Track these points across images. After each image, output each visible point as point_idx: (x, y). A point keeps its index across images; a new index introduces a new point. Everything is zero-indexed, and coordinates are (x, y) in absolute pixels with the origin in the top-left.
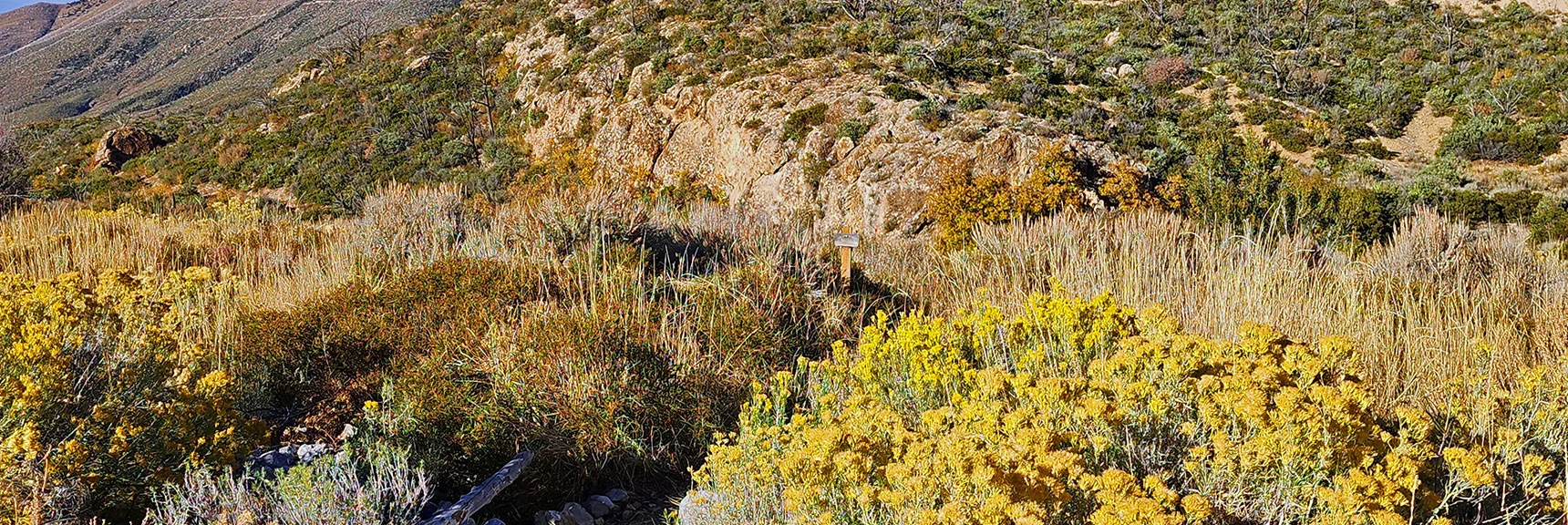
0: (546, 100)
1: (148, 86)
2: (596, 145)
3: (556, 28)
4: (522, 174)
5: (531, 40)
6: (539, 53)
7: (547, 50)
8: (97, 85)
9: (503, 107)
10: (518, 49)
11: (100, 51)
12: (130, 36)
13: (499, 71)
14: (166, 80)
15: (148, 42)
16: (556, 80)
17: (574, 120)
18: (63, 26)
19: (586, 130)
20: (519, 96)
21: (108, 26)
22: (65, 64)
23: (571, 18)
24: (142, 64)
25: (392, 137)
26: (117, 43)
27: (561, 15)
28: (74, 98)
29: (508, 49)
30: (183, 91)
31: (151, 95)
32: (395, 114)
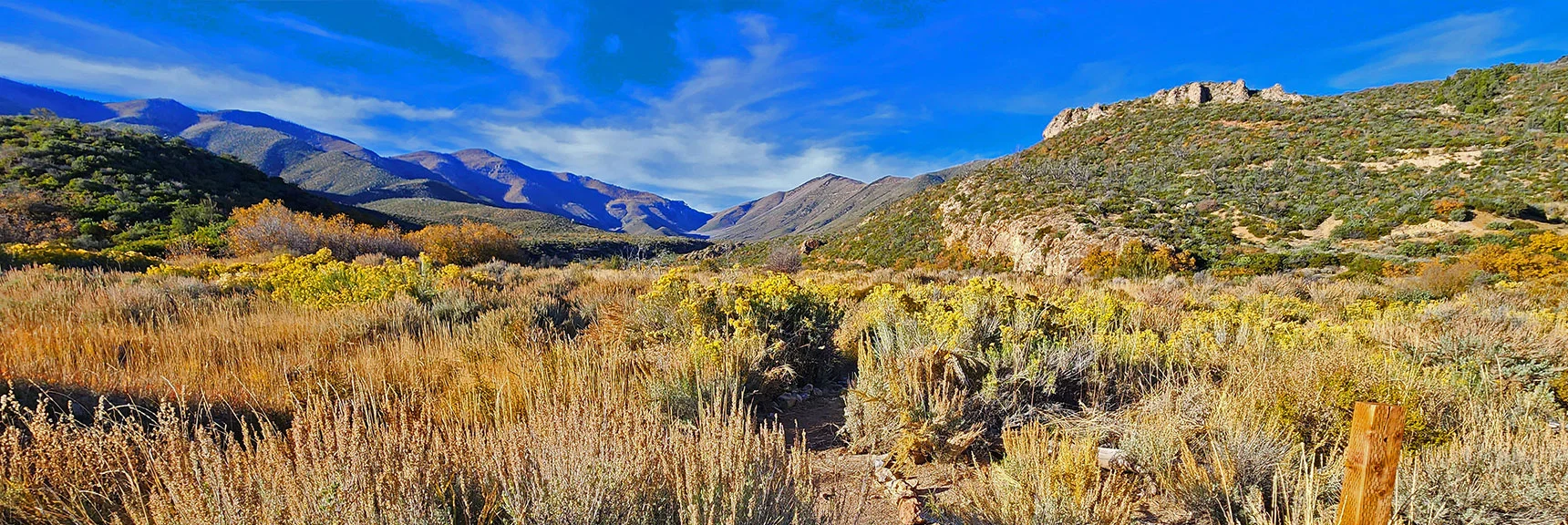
0: (953, 226)
1: (815, 221)
2: (968, 242)
3: (958, 198)
4: (942, 253)
5: (949, 203)
6: (951, 208)
7: (954, 207)
8: (798, 221)
9: (936, 228)
10: (945, 207)
11: (799, 208)
12: (809, 202)
13: (936, 215)
14: (821, 218)
15: (815, 204)
16: (956, 218)
17: (962, 233)
18: (787, 200)
19: (965, 237)
20: (943, 225)
21: (801, 199)
22: (787, 214)
23: (964, 194)
24: (813, 212)
25: (899, 241)
26: (805, 205)
27: (960, 193)
28: (791, 226)
29: (940, 207)
30: (827, 222)
31: (816, 224)
32: (900, 232)
